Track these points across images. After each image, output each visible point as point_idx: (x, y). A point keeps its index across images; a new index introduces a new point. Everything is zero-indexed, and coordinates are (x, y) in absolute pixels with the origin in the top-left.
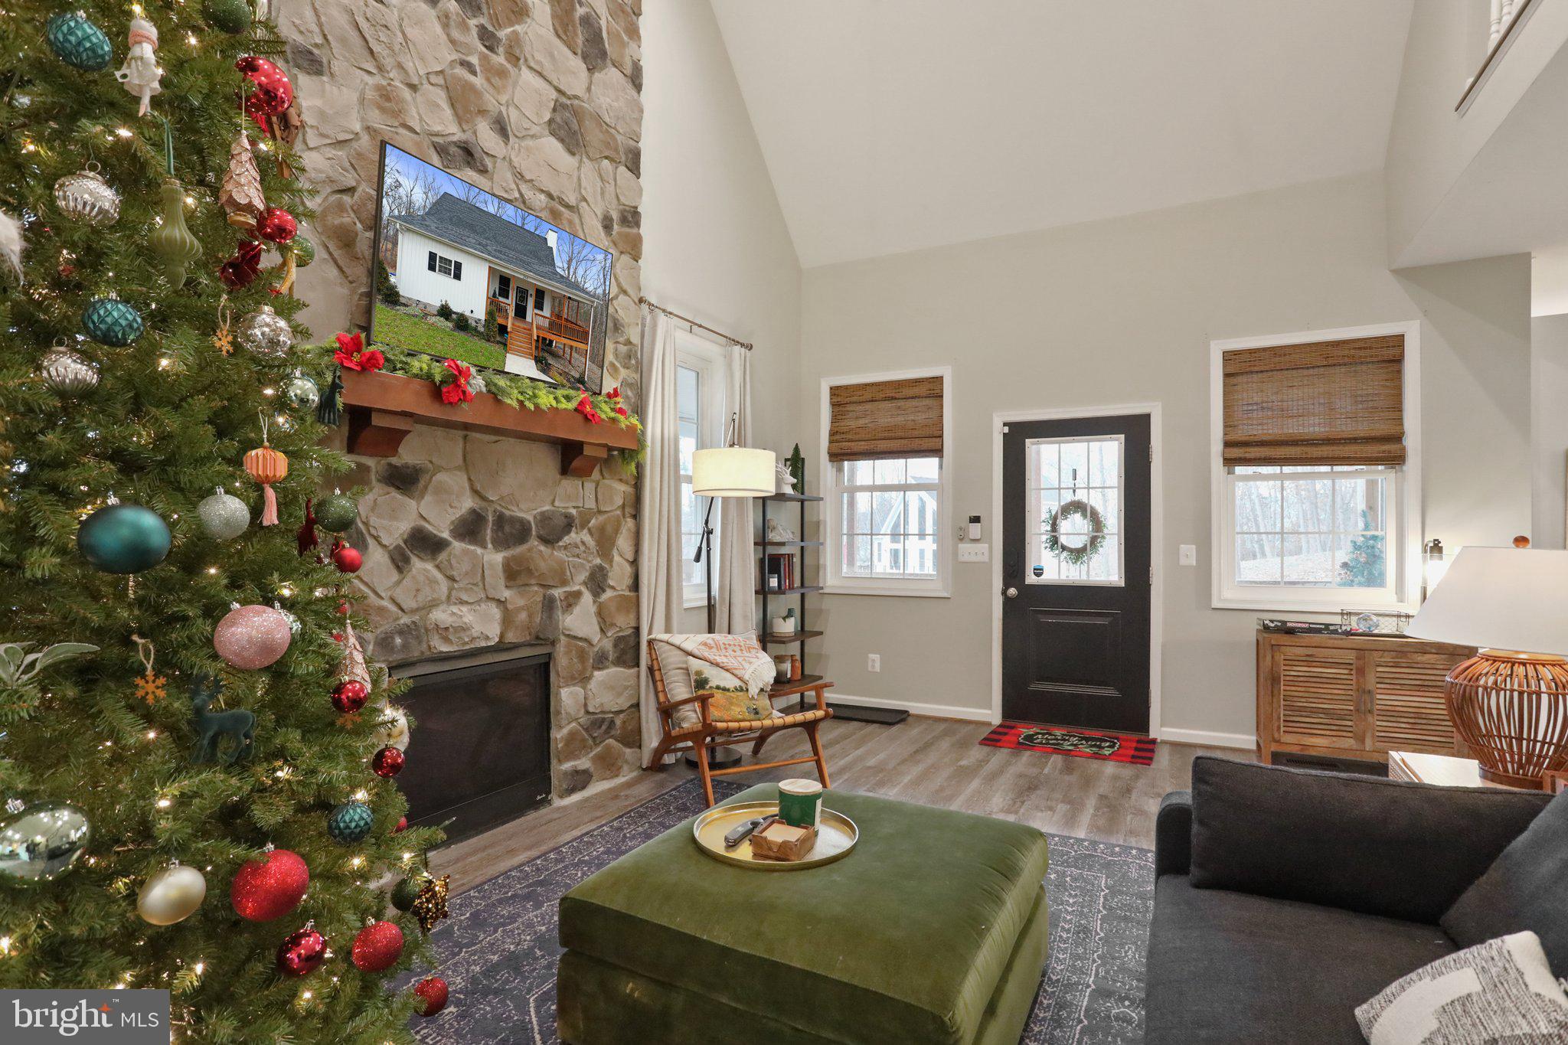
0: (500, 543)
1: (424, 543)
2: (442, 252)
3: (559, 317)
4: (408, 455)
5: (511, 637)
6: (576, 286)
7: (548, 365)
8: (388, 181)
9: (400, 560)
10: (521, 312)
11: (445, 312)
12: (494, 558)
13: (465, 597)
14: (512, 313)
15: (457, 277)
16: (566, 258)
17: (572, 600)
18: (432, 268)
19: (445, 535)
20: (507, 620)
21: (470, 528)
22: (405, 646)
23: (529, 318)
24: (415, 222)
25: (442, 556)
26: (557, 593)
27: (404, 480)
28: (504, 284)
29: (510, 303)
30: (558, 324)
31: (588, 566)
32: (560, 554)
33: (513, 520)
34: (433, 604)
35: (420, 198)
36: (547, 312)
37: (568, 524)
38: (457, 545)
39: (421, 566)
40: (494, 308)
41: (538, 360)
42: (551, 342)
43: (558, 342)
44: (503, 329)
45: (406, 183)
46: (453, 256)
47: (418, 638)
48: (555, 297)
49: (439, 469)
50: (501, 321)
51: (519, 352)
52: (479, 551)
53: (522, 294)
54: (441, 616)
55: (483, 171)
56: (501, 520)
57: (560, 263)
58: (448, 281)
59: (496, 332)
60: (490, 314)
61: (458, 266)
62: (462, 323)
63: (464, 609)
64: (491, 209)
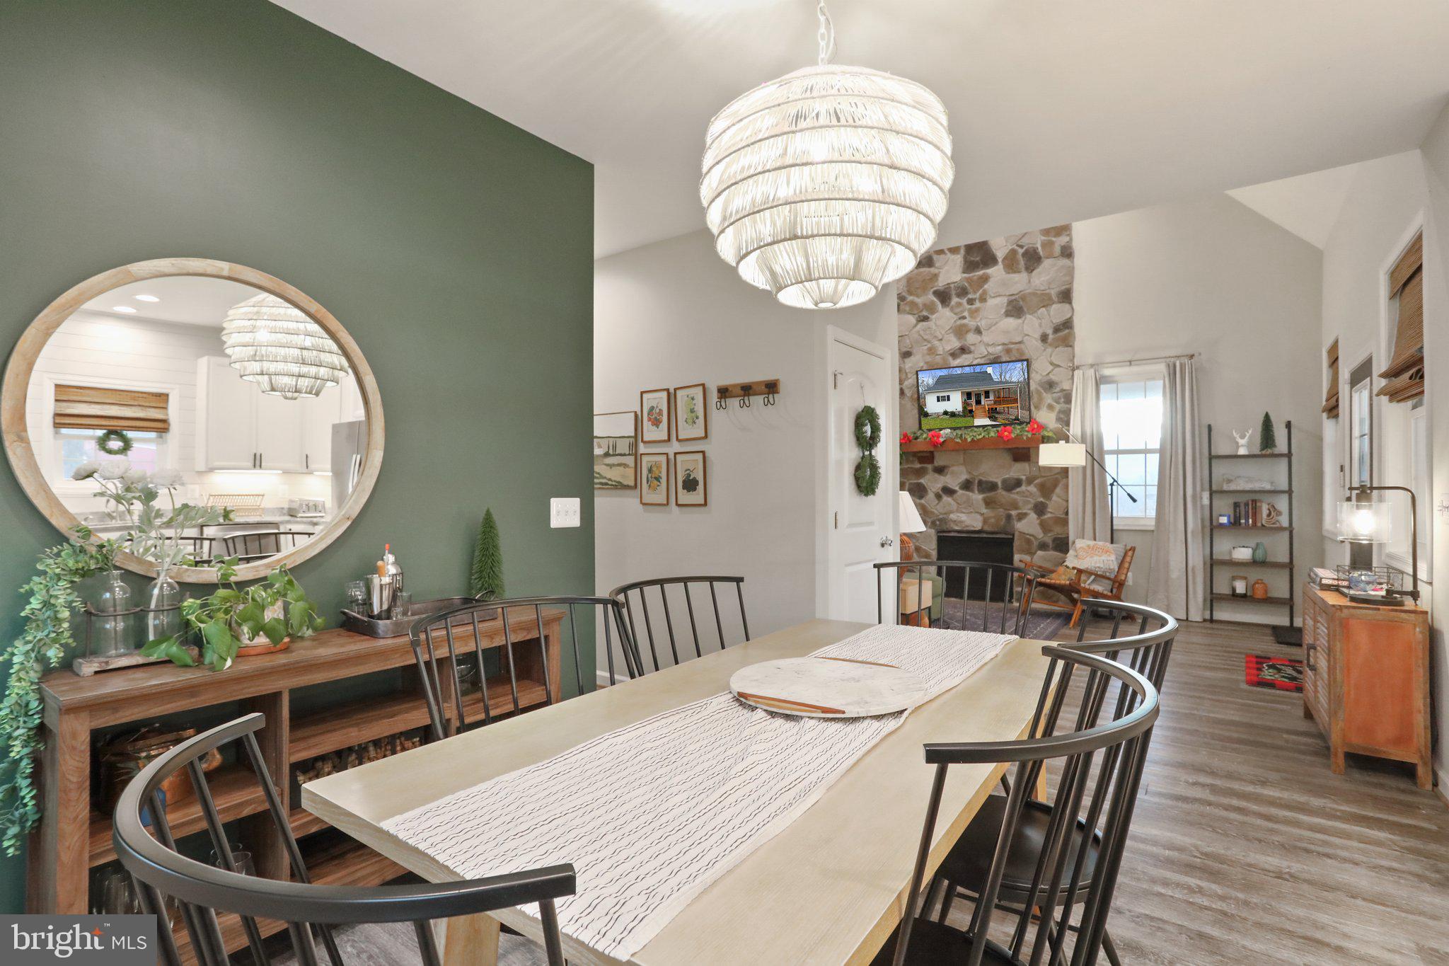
0: (981, 491)
1: (948, 491)
2: (941, 394)
3: (999, 397)
4: (939, 462)
5: (987, 528)
6: (1007, 382)
7: (996, 418)
8: (920, 381)
9: (938, 497)
10: (978, 402)
11: (946, 413)
12: (977, 497)
13: (964, 511)
14: (974, 404)
15: (949, 400)
16: (998, 374)
17: (1021, 517)
18: (938, 401)
19: (957, 488)
20: (985, 521)
21: (967, 485)
22: (940, 525)
23: (983, 403)
24: (930, 389)
25: (955, 496)
26: (1014, 513)
27: (940, 470)
28: (969, 395)
29: (973, 401)
30: (999, 401)
31: (1033, 501)
32: (1012, 496)
33: (987, 482)
34: (952, 512)
35: (931, 382)
36: (992, 397)
37: (1018, 483)
38: (961, 492)
39: (946, 499)
40: (965, 404)
41: (990, 418)
42: (996, 409)
43: (999, 408)
44: (971, 411)
45: (925, 379)
46: (945, 394)
47: (946, 523)
48: (994, 391)
49: (953, 465)
50: (969, 408)
51: (980, 417)
52: (971, 494)
53: (978, 395)
54: (952, 516)
55: (970, 352)
56: (980, 482)
57: (996, 378)
58: (946, 402)
59: (968, 412)
60: (964, 408)
61: (948, 397)
62: (953, 415)
63: (963, 515)
64: (959, 372)
